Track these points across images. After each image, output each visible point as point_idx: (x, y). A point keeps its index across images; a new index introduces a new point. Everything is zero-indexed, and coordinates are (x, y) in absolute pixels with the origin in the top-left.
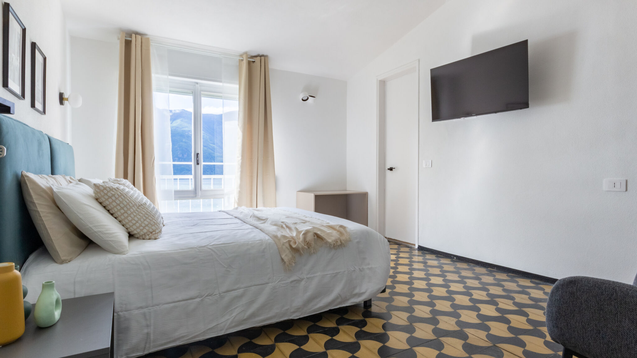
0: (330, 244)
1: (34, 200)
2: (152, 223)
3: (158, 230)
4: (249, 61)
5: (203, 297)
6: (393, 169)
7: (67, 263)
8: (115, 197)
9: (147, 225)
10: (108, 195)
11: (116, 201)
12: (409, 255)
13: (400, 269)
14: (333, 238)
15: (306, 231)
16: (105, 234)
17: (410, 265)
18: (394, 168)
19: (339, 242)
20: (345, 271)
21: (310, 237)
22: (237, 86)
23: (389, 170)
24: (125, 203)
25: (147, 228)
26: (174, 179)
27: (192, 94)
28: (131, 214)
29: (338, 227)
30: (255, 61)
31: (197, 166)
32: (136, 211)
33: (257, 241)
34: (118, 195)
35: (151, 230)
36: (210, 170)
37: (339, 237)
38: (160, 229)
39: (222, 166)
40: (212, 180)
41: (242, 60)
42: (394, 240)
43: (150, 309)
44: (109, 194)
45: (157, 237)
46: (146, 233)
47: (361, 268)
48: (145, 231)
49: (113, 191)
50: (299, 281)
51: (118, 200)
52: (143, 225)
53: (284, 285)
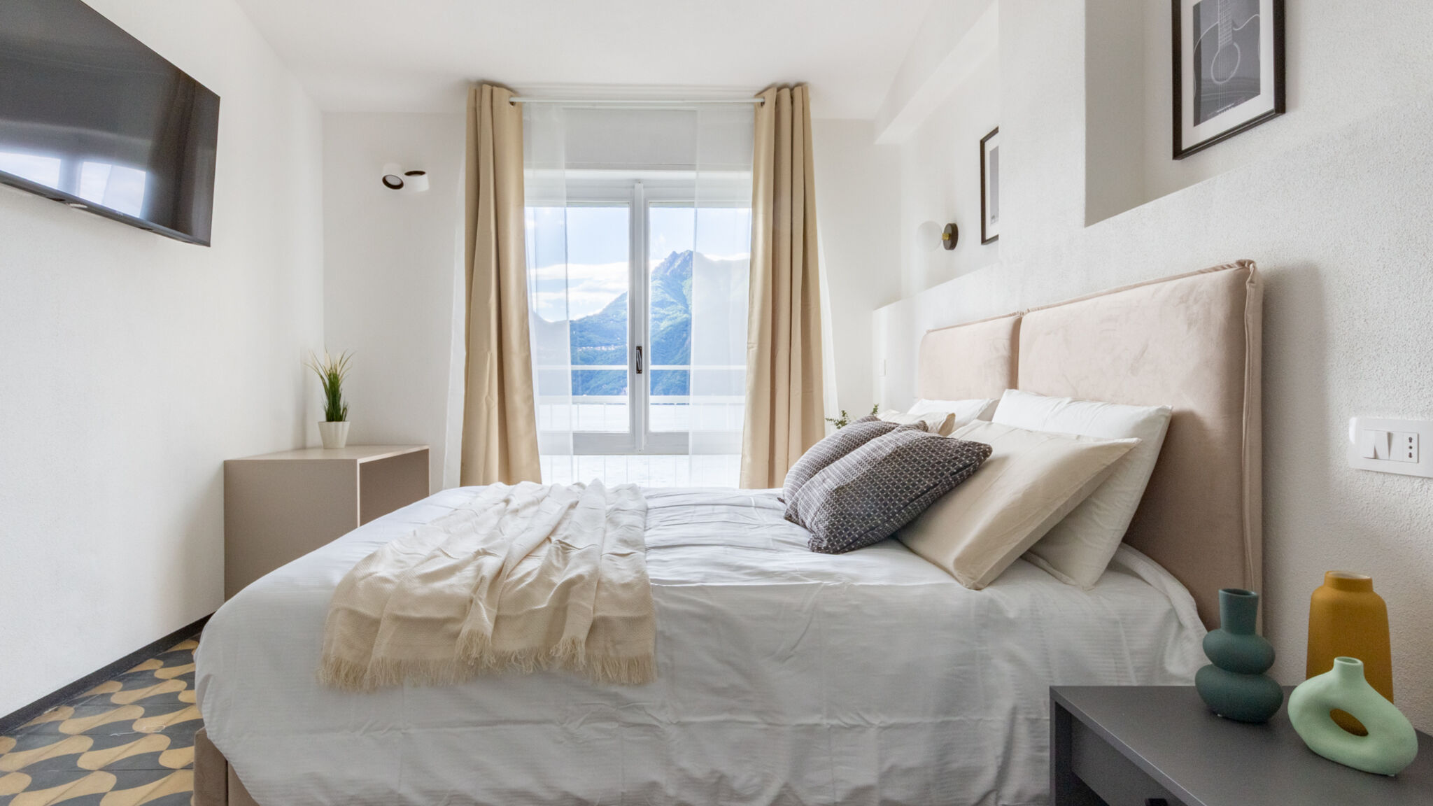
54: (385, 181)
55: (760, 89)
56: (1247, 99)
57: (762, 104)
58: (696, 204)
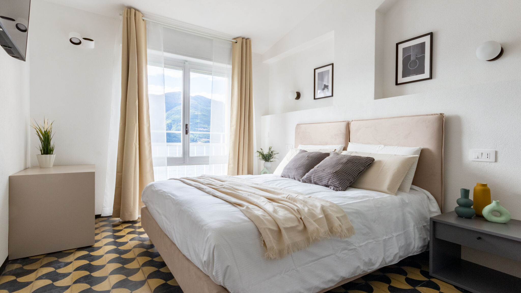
54: (71, 41)
55: (235, 37)
56: (420, 74)
57: (236, 42)
58: (213, 74)
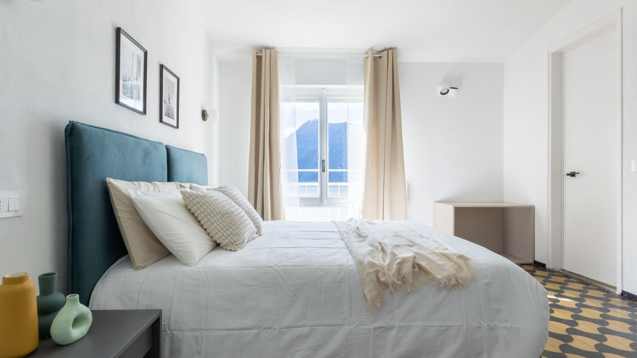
0: (439, 282)
1: (116, 206)
2: (234, 233)
3: (239, 241)
4: (374, 57)
5: (260, 330)
6: (576, 175)
7: (140, 270)
8: (200, 205)
9: (229, 235)
10: (193, 202)
11: (201, 209)
12: (602, 304)
13: (582, 326)
14: (445, 274)
15: (402, 260)
16: (175, 243)
17: (602, 322)
18: (579, 173)
19: (454, 280)
20: (462, 326)
21: (407, 269)
22: (363, 86)
23: (570, 176)
24: (209, 211)
25: (229, 238)
26: (299, 186)
27: (318, 101)
28: (214, 222)
29: (455, 257)
30: (381, 57)
31: (323, 173)
32: (220, 220)
33: (335, 266)
34: (203, 202)
35: (232, 241)
36: (335, 177)
37: (455, 272)
38: (242, 240)
39: (347, 172)
40: (339, 187)
41: (368, 57)
42: (579, 275)
43: (202, 333)
44: (195, 202)
45: (236, 249)
46: (228, 243)
47: (492, 325)
48: (227, 241)
49: (198, 199)
50: (387, 329)
51: (202, 208)
52: (225, 235)
53: (365, 332)
